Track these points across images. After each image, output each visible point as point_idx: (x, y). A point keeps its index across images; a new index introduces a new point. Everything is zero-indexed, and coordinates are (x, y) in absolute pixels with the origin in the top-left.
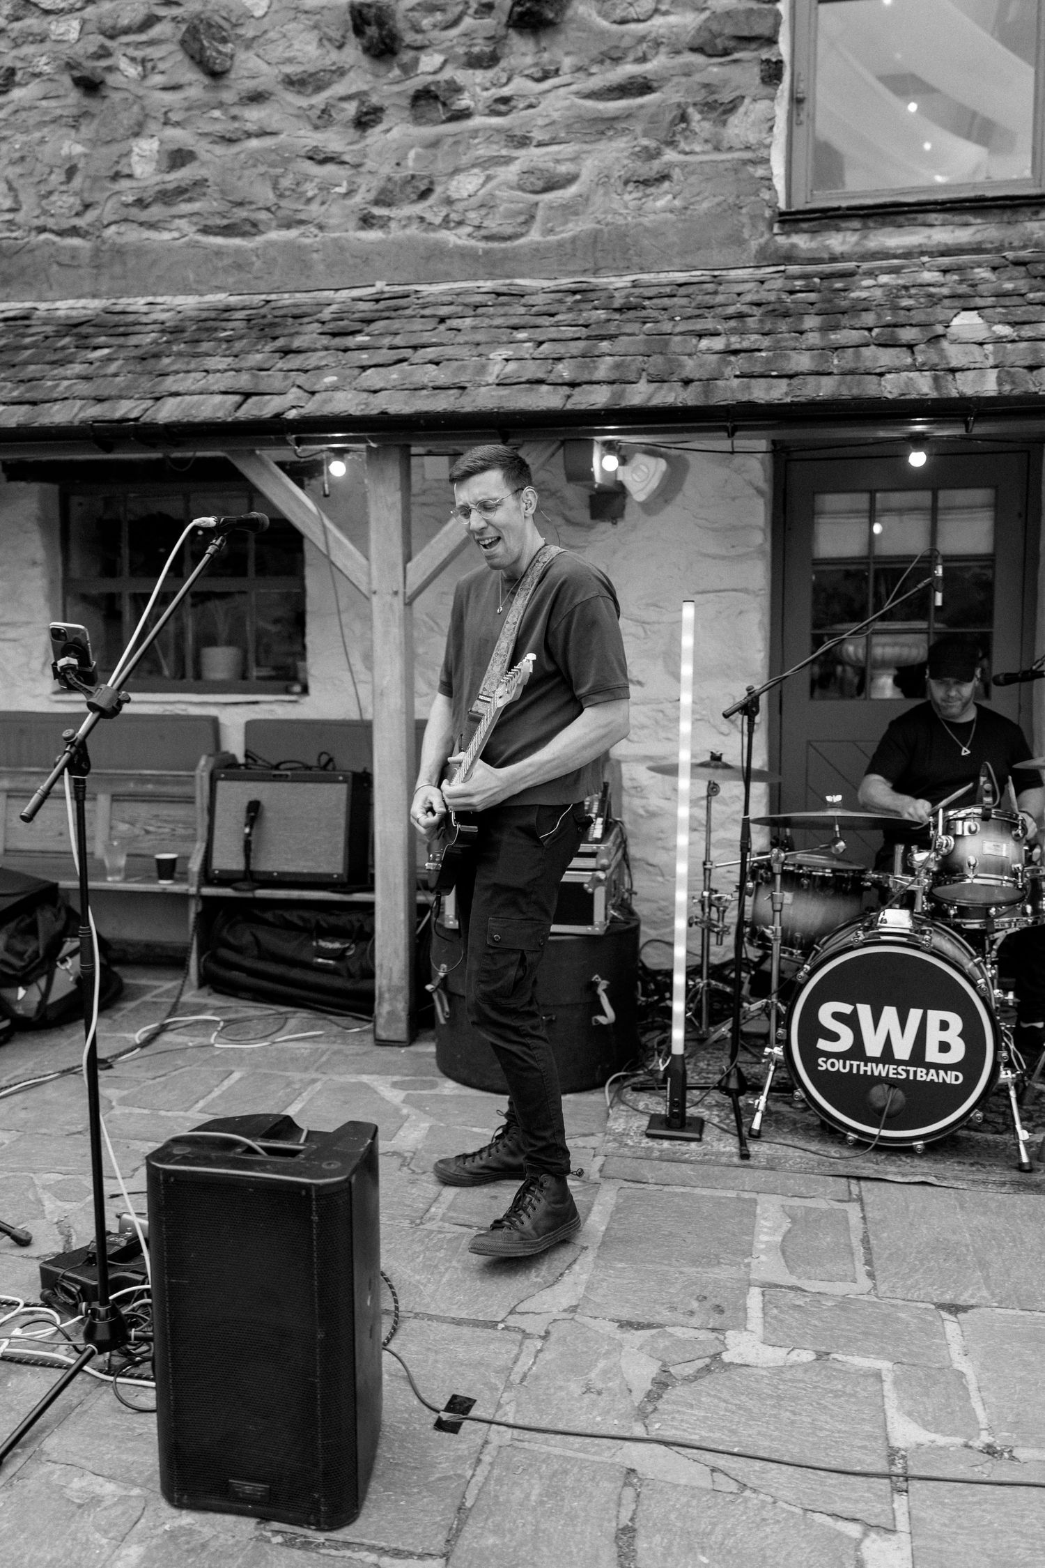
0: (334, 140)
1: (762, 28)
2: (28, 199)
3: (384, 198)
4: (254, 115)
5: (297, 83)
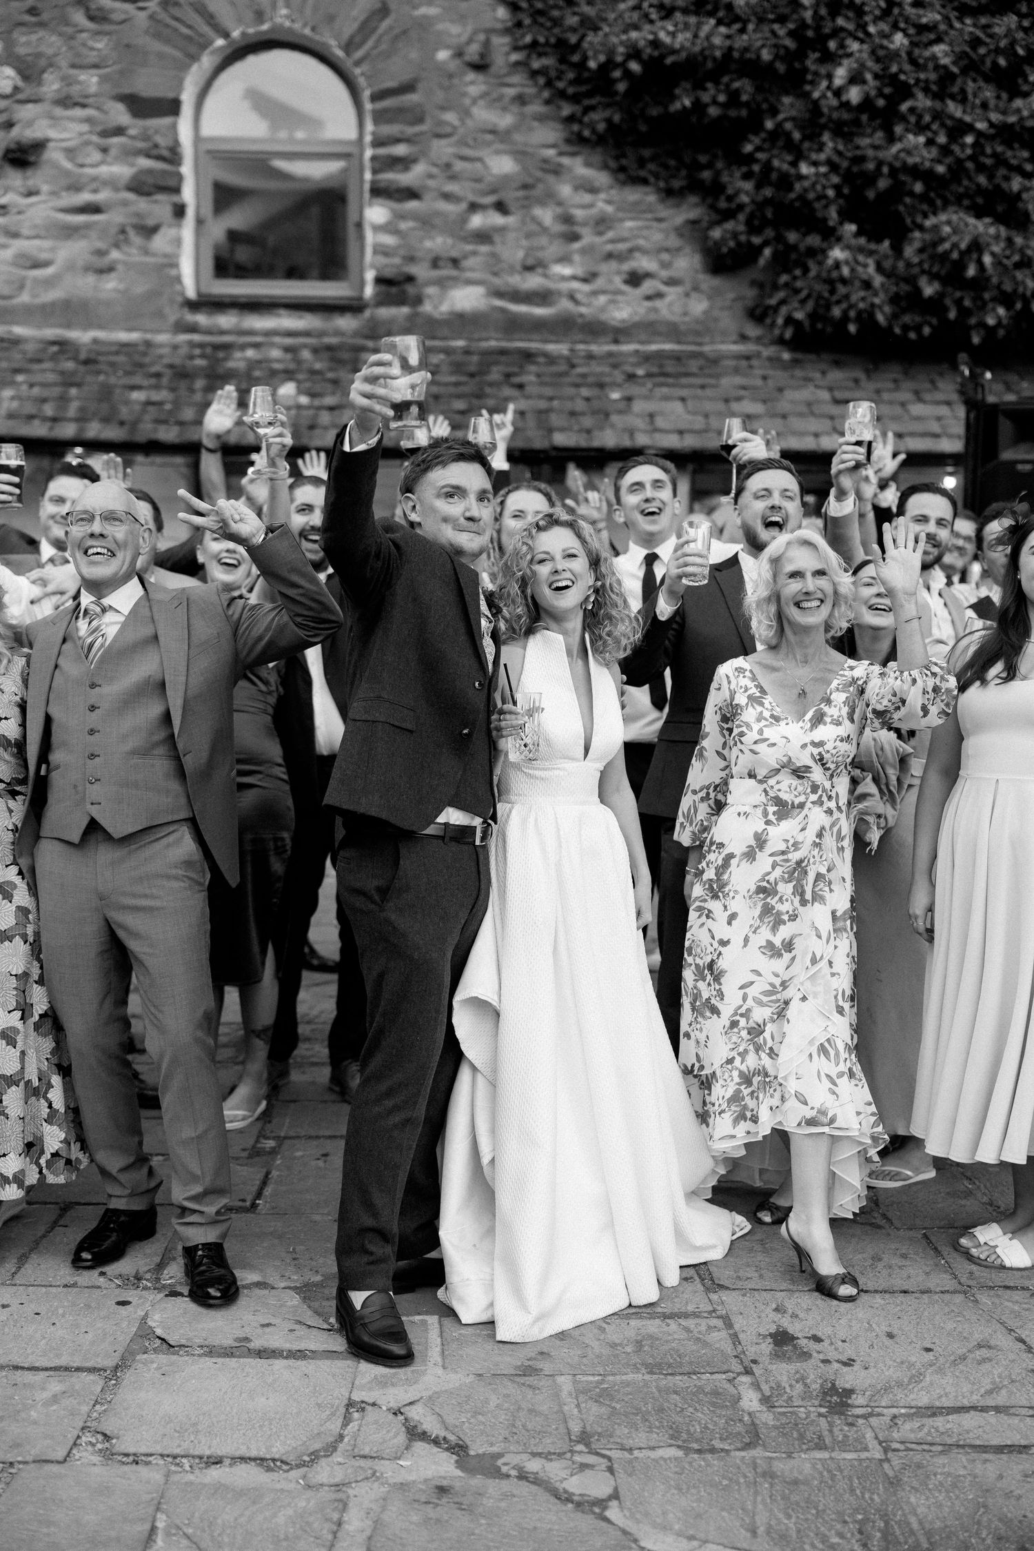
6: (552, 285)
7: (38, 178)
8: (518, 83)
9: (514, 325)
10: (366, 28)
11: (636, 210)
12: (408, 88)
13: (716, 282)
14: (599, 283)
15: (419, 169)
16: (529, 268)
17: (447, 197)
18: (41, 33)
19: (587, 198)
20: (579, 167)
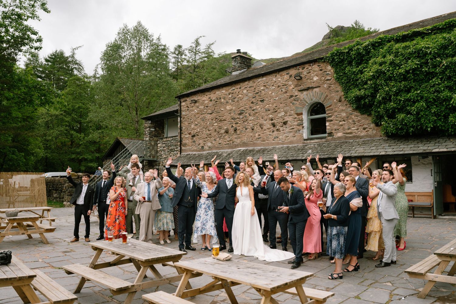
0: (271, 133)
1: (302, 124)
2: (248, 139)
3: (275, 138)
4: (265, 131)
5: (268, 129)
6: (352, 131)
7: (287, 126)
8: (346, 103)
9: (346, 138)
10: (325, 99)
11: (364, 118)
12: (330, 106)
13: (377, 128)
14: (359, 130)
15: (333, 117)
16: (349, 129)
17: (336, 120)
18: (287, 107)
19: (357, 117)
20: (355, 113)
